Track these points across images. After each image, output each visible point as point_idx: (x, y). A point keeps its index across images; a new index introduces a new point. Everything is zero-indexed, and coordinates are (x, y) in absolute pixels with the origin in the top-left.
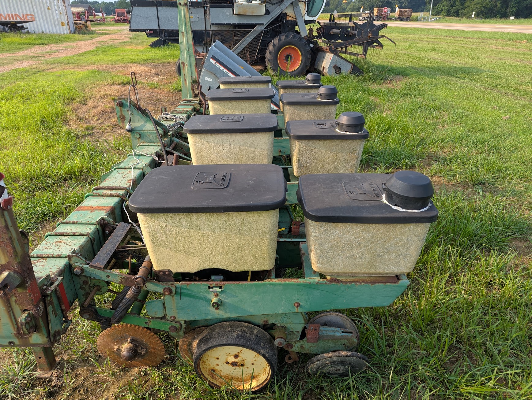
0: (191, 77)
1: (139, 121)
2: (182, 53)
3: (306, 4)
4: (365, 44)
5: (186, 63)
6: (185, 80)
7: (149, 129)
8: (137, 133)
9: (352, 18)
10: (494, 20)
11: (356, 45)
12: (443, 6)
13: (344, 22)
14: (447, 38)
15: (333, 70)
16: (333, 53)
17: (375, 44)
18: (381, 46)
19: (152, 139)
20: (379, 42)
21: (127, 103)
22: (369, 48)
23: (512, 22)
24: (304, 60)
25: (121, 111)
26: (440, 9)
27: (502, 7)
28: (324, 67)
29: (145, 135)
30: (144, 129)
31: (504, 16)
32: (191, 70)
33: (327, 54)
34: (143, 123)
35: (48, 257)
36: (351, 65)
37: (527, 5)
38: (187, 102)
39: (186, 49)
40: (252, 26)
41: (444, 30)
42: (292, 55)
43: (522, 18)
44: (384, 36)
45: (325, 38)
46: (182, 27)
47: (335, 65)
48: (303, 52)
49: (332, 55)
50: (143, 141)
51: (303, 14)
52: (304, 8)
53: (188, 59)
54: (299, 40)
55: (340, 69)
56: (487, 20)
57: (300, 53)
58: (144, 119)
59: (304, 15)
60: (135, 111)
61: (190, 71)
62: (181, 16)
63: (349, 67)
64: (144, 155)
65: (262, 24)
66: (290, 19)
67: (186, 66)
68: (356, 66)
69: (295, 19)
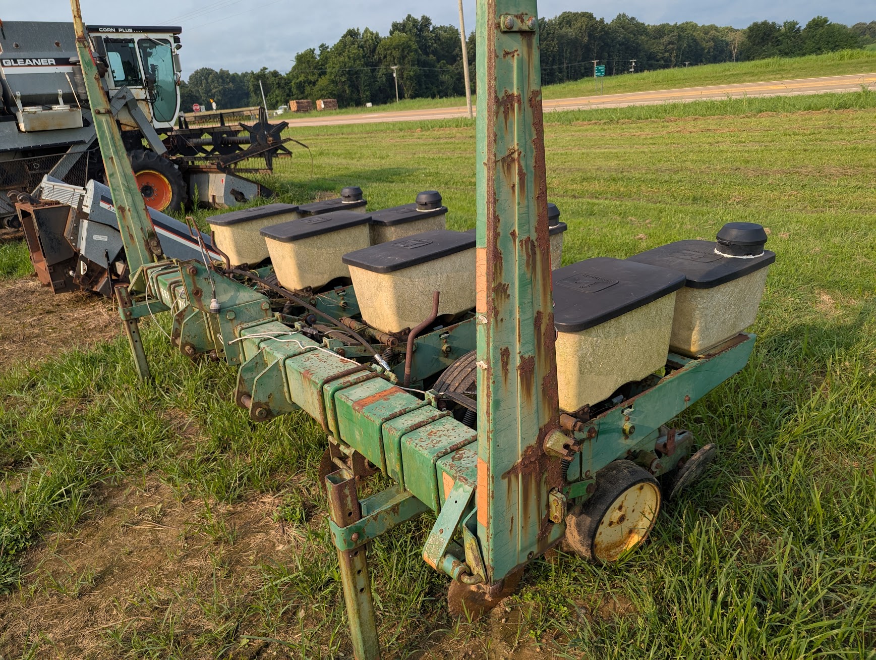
0: (142, 229)
1: (225, 292)
2: (117, 192)
3: (150, 104)
4: (266, 153)
5: (127, 208)
6: (131, 236)
7: (247, 300)
8: (230, 311)
9: (225, 120)
10: (350, 109)
11: (253, 156)
12: (277, 96)
13: (214, 125)
14: (320, 137)
15: (232, 197)
16: (224, 172)
17: (279, 151)
18: (289, 153)
19: (254, 314)
20: (284, 149)
21: (203, 267)
22: (274, 159)
23: (371, 111)
24: (176, 191)
25: (194, 283)
26: (274, 101)
27: (352, 92)
28: (214, 197)
29: (242, 311)
30: (237, 302)
31: (359, 103)
32: (139, 217)
33: (212, 176)
34: (232, 294)
35: (465, 445)
36: (256, 186)
37: (380, 87)
38: (166, 269)
39: (123, 185)
40: (63, 148)
41: (301, 127)
42: (152, 185)
43: (382, 103)
44: (290, 139)
45: (181, 154)
46: (109, 149)
47: (233, 190)
48: (170, 177)
49: (223, 176)
50: (239, 322)
51: (150, 119)
52: (147, 110)
53: (130, 200)
54: (158, 160)
55: (242, 194)
56: (344, 110)
57: (165, 179)
58: (233, 286)
59: (152, 121)
60: (218, 277)
61: (136, 219)
62: (104, 132)
63: (255, 188)
64: (284, 334)
65: (82, 142)
66: (128, 128)
67: (128, 214)
68: (264, 187)
69: (136, 129)
